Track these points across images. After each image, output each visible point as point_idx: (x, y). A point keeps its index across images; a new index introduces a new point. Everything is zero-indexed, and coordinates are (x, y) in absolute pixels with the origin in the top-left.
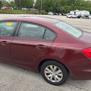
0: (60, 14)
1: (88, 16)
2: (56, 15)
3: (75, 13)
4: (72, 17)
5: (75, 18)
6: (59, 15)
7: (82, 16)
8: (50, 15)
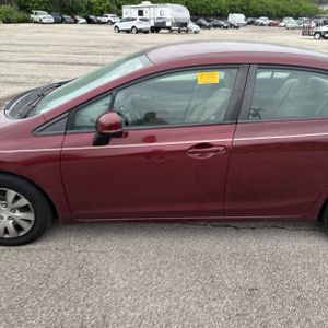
0: (77, 18)
1: (185, 25)
2: (62, 21)
3: (141, 13)
4: (134, 31)
5: (146, 32)
6: (76, 22)
7: (168, 24)
8: (41, 22)
